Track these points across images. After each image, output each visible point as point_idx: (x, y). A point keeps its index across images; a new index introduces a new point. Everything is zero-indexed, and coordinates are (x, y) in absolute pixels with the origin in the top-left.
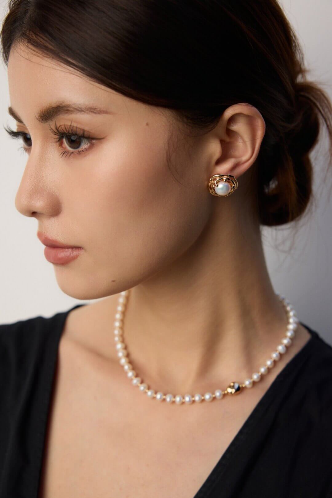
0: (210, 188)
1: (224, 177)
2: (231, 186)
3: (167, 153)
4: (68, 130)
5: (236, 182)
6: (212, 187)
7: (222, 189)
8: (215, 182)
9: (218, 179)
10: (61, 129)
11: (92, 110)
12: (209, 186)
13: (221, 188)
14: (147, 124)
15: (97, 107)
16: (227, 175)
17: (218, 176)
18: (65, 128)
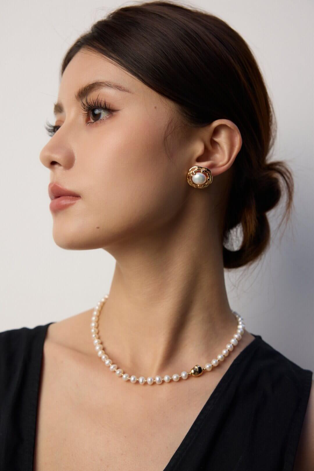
0: (189, 177)
1: (203, 169)
2: (207, 178)
3: (165, 132)
4: (94, 102)
5: (211, 177)
6: (190, 176)
7: (199, 179)
8: (194, 172)
9: (196, 169)
10: (90, 102)
11: (118, 88)
12: (188, 175)
13: (197, 178)
14: (155, 108)
15: (122, 86)
16: (205, 168)
17: (197, 167)
18: (93, 101)
